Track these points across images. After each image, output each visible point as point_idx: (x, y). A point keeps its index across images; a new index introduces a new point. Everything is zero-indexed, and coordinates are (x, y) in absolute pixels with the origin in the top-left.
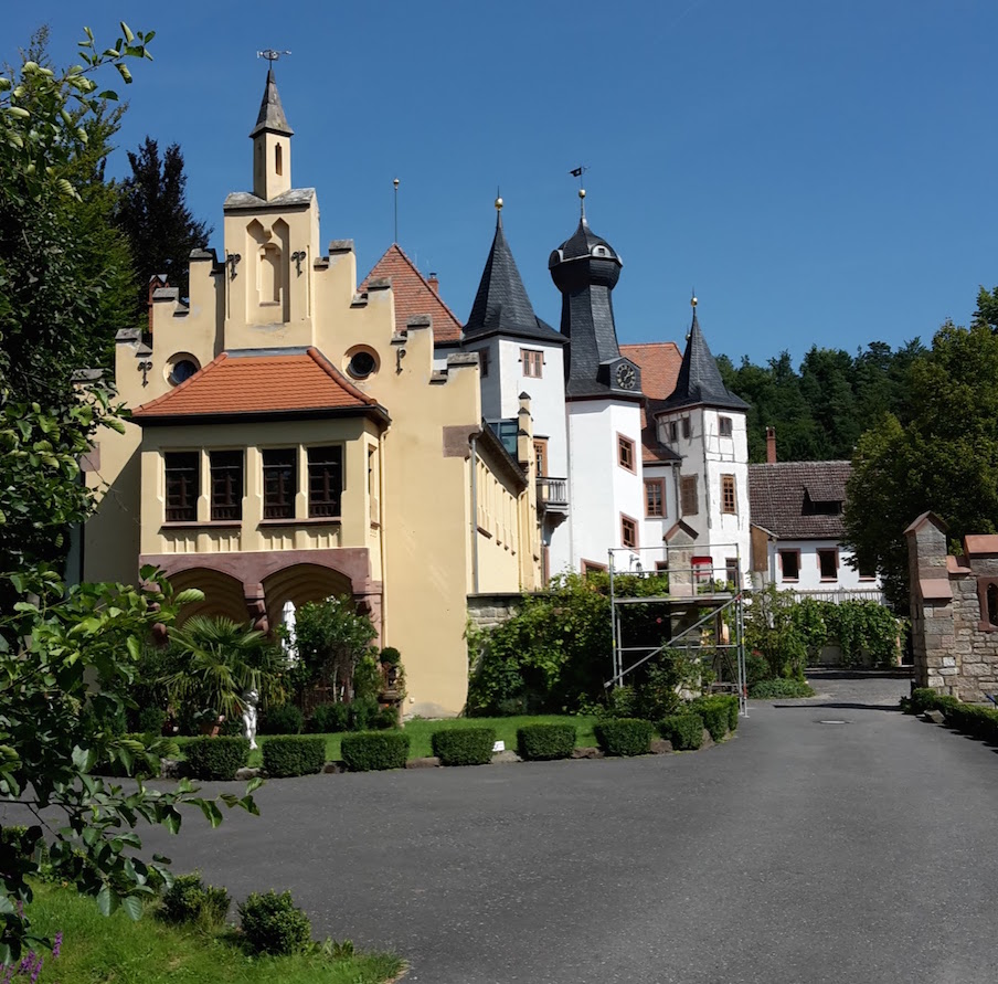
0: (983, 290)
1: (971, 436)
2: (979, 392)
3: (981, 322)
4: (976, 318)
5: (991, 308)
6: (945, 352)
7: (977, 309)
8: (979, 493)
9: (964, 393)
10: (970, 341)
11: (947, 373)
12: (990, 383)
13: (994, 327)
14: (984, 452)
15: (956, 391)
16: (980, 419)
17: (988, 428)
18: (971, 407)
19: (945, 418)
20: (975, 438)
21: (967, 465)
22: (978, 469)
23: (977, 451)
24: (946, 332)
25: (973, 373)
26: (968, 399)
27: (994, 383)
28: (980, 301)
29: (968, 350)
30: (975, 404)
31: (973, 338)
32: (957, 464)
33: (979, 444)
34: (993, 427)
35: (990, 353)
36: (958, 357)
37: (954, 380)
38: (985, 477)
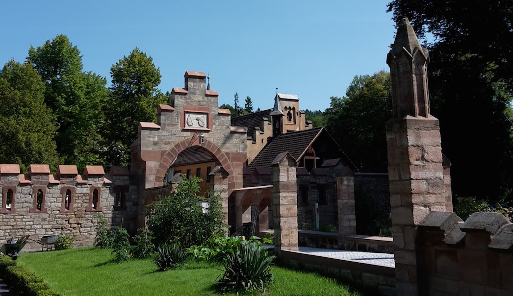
0: (32, 48)
1: (16, 116)
2: (23, 95)
3: (29, 62)
4: (27, 60)
5: (34, 56)
6: (9, 74)
7: (28, 56)
8: (16, 144)
9: (16, 94)
10: (22, 70)
11: (9, 84)
12: (29, 91)
13: (35, 65)
14: (21, 124)
15: (12, 93)
16: (22, 108)
17: (25, 113)
18: (18, 102)
19: (5, 106)
20: (18, 117)
21: (12, 130)
22: (17, 132)
23: (18, 123)
24: (11, 64)
25: (21, 86)
26: (18, 98)
27: (31, 92)
28: (30, 52)
29: (20, 74)
30: (20, 100)
31: (23, 69)
32: (7, 129)
33: (19, 120)
34: (28, 112)
35: (30, 77)
36: (15, 77)
37: (12, 88)
38: (20, 136)
